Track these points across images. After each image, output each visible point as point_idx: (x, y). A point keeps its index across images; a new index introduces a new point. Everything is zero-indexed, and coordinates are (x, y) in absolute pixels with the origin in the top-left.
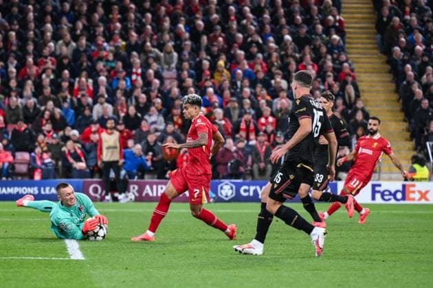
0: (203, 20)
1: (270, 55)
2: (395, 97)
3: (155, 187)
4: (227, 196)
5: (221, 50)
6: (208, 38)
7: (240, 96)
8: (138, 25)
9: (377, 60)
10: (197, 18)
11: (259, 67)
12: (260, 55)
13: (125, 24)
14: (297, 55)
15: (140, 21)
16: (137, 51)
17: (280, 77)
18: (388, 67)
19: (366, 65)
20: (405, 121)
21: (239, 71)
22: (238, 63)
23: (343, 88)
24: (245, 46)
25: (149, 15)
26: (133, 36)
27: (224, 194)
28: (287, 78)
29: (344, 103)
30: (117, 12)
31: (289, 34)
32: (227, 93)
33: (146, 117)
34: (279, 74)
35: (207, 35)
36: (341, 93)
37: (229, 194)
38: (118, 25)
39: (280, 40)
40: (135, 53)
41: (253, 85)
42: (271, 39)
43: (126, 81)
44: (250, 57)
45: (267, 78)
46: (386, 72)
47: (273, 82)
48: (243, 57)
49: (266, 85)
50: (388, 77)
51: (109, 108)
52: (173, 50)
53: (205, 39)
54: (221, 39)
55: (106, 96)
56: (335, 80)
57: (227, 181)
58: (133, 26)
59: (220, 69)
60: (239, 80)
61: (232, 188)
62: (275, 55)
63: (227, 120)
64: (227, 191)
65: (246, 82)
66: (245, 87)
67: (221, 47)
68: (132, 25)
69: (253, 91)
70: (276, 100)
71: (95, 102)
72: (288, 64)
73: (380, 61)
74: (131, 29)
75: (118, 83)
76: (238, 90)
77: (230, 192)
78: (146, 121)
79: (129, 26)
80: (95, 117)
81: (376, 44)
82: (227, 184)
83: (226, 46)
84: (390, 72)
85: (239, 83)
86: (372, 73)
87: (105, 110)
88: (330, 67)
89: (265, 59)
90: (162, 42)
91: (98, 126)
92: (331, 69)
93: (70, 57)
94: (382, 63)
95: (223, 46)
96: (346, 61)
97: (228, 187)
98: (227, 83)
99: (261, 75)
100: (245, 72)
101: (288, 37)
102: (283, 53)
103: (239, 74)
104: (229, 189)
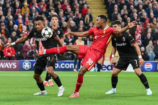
1: (49, 1)
4: (27, 68)
9: (99, 3)
11: (42, 6)
12: (44, 1)
17: (53, 11)
18: (105, 6)
19: (94, 5)
21: (34, 8)
22: (33, 4)
23: (84, 16)
28: (57, 11)
29: (84, 24)
32: (27, 19)
34: (52, 9)
36: (82, 18)
37: (28, 67)
44: (39, 1)
45: (47, 11)
46: (103, 9)
47: (50, 13)
48: (35, 2)
49: (47, 15)
50: (105, 11)
56: (80, 12)
57: (27, 61)
59: (25, 7)
60: (34, 12)
61: (29, 64)
63: (28, 31)
64: (27, 65)
65: (37, 13)
70: (50, 22)
72: (58, 5)
73: (101, 3)
77: (29, 66)
82: (27, 62)
84: (106, 8)
85: (34, 14)
86: (97, 9)
88: (78, 6)
89: (46, 3)
92: (78, 7)
94: (102, 4)
96: (86, 3)
97: (28, 64)
98: (27, 14)
99: (44, 10)
100: (36, 9)
103: (34, 10)
104: (28, 65)
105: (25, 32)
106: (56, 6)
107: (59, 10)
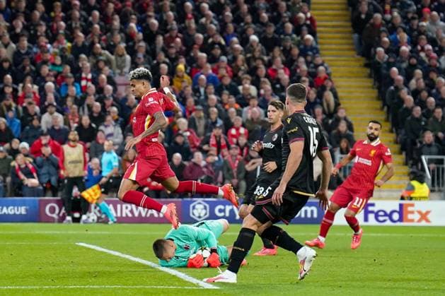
0: (156, 19)
1: (235, 58)
2: (378, 104)
3: (119, 206)
4: (200, 217)
5: (179, 53)
6: (164, 39)
7: (206, 104)
8: (84, 24)
9: (353, 63)
10: (150, 17)
11: (223, 72)
12: (224, 58)
13: (69, 22)
14: (266, 58)
15: (86, 20)
16: (85, 54)
17: (249, 82)
18: (368, 71)
19: (342, 69)
20: (391, 131)
21: (203, 77)
22: (200, 67)
23: (320, 95)
24: (206, 48)
25: (97, 13)
26: (79, 36)
27: (197, 215)
28: (256, 83)
29: (324, 112)
30: (60, 9)
31: (255, 34)
32: (191, 101)
33: (102, 128)
34: (247, 79)
35: (163, 35)
36: (318, 100)
37: (202, 215)
38: (62, 24)
39: (244, 41)
40: (83, 56)
41: (218, 92)
42: (235, 39)
43: (76, 87)
44: (213, 60)
45: (234, 84)
46: (365, 77)
47: (240, 88)
48: (205, 60)
49: (234, 92)
50: (369, 82)
51: (60, 117)
52: (125, 52)
53: (160, 39)
54: (178, 40)
55: (55, 104)
56: (311, 85)
57: (200, 200)
58: (78, 25)
59: (180, 74)
60: (202, 86)
61: (205, 208)
62: (241, 57)
64: (200, 211)
65: (211, 88)
66: (210, 94)
67: (178, 50)
68: (76, 24)
69: (219, 99)
70: (245, 109)
71: (43, 111)
72: (256, 68)
73: (358, 64)
74: (76, 28)
75: (67, 89)
76: (202, 97)
77: (204, 212)
78: (103, 132)
79: (74, 25)
80: (44, 127)
81: (352, 44)
82: (200, 203)
83: (184, 48)
84: (370, 76)
85: (202, 90)
86: (350, 77)
87: (55, 119)
88: (304, 71)
89: (230, 63)
90: (112, 43)
91: (48, 137)
92: (305, 73)
93: (11, 60)
94: (360, 66)
95: (181, 49)
96: (322, 65)
97: (202, 206)
98: (189, 90)
99: (227, 81)
100: (208, 77)
101: (254, 38)
102: (249, 55)
103: (203, 79)
104: (202, 209)
105: (186, 131)
106: (253, 71)
107: (263, 79)
